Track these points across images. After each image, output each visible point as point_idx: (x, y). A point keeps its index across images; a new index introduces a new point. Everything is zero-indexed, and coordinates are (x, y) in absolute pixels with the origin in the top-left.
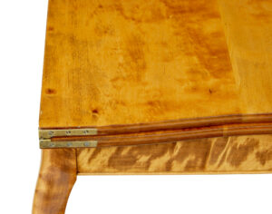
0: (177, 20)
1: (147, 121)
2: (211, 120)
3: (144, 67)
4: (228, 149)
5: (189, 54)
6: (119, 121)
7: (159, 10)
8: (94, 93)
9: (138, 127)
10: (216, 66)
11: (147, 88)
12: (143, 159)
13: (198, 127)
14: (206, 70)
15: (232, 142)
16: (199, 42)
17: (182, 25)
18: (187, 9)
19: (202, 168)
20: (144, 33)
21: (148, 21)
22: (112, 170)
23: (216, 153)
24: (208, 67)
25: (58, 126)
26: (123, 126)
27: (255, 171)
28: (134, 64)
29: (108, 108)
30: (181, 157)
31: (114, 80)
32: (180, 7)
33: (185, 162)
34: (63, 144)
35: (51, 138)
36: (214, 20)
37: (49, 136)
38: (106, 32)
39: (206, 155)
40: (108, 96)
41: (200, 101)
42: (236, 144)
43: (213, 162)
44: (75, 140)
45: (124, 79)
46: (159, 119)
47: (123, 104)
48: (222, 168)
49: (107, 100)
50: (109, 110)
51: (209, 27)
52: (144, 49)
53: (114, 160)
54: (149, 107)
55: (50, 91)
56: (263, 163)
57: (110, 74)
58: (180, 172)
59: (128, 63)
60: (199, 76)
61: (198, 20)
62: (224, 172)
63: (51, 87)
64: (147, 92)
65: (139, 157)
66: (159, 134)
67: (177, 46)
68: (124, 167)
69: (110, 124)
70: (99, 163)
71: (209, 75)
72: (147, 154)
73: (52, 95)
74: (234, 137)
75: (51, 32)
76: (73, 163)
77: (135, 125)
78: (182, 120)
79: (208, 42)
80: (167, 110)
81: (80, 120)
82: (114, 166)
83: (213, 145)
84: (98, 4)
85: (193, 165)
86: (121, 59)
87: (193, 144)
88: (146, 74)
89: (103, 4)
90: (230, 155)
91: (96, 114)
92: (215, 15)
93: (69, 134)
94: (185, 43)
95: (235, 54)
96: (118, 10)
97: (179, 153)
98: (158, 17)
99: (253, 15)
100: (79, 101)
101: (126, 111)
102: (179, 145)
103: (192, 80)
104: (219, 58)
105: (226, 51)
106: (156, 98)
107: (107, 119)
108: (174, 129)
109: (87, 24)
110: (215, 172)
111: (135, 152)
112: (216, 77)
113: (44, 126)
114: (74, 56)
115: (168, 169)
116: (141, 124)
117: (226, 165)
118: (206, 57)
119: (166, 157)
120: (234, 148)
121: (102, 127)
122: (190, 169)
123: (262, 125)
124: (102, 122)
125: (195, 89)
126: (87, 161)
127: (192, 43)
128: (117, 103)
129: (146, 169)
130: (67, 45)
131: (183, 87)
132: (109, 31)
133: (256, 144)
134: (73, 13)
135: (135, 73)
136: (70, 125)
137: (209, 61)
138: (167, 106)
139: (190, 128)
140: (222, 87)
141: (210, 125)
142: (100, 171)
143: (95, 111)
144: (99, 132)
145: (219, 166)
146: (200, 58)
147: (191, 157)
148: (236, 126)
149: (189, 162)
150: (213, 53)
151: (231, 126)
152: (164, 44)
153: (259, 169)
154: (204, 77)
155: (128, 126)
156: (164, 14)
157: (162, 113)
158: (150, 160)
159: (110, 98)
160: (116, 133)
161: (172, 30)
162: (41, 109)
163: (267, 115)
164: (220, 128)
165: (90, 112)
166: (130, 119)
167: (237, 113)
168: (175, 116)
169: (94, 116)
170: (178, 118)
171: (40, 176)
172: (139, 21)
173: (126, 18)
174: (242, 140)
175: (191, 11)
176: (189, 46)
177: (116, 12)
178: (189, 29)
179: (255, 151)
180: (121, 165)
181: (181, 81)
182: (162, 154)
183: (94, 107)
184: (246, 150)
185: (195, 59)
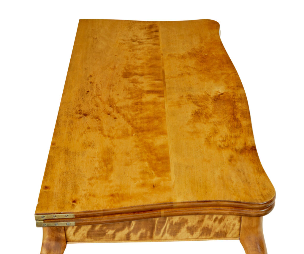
0: (138, 136)
1: (108, 208)
2: (152, 207)
3: (111, 170)
4: (167, 225)
5: (143, 160)
6: (89, 208)
7: (127, 130)
8: (75, 188)
9: (102, 212)
10: (160, 168)
11: (111, 184)
12: (110, 232)
13: (144, 211)
14: (153, 172)
15: (169, 220)
16: (151, 152)
17: (141, 140)
18: (145, 129)
19: (151, 238)
20: (115, 146)
21: (119, 138)
22: (90, 239)
23: (159, 227)
24: (155, 169)
25: (48, 212)
26: (92, 212)
27: (187, 239)
28: (105, 168)
29: (83, 199)
30: (136, 231)
31: (90, 179)
32: (141, 128)
33: (139, 234)
34: (52, 224)
35: (44, 220)
36: (162, 136)
37: (42, 219)
38: (89, 146)
39: (153, 229)
40: (84, 190)
41: (146, 193)
42: (173, 222)
43: (158, 233)
44: (60, 221)
45: (97, 178)
46: (116, 206)
47: (94, 196)
48: (164, 237)
49: (83, 193)
50: (84, 201)
51: (159, 141)
52: (113, 157)
53: (90, 233)
54: (111, 198)
55: (46, 188)
56: (192, 234)
57: (88, 175)
58: (136, 241)
59: (101, 167)
60: (147, 176)
61: (152, 137)
62: (166, 240)
63: (47, 185)
64: (111, 187)
65: (107, 231)
66: (117, 216)
67: (136, 154)
68: (98, 238)
69: (83, 210)
70: (81, 235)
71: (154, 175)
72: (113, 229)
73: (47, 190)
74: (170, 217)
75: (53, 146)
76: (63, 235)
77: (100, 211)
78: (131, 207)
79: (156, 152)
80: (123, 200)
81: (63, 208)
82: (91, 237)
83: (156, 222)
84: (87, 126)
85: (144, 235)
86: (97, 165)
87: (143, 222)
88: (113, 174)
89: (90, 126)
90: (169, 229)
91: (75, 204)
92: (164, 133)
93: (56, 218)
94: (141, 153)
95: (173, 160)
96: (99, 130)
97: (134, 228)
98: (126, 134)
99: (189, 132)
100: (64, 194)
101: (95, 201)
102: (133, 223)
103: (142, 179)
104: (163, 162)
105: (167, 158)
106: (116, 192)
107: (81, 207)
108: (127, 213)
109: (78, 140)
110: (160, 240)
111: (105, 228)
112: (159, 176)
113: (39, 212)
114: (66, 162)
115: (128, 238)
116: (104, 210)
117: (167, 235)
118: (154, 162)
119: (126, 231)
120: (171, 224)
121: (78, 213)
122: (142, 238)
123: (187, 209)
124: (78, 209)
125: (143, 185)
126: (72, 234)
127: (145, 152)
128: (90, 195)
129: (113, 238)
130: (62, 155)
131: (136, 183)
132: (92, 145)
133: (186, 221)
134: (69, 133)
135: (105, 174)
136: (56, 212)
137: (155, 164)
138: (123, 197)
139: (139, 212)
140: (162, 183)
141: (151, 210)
142: (82, 241)
143: (74, 202)
144: (75, 216)
145: (162, 236)
146: (150, 163)
147: (143, 231)
148: (170, 210)
149: (142, 234)
150: (159, 160)
151: (166, 210)
152: (127, 154)
153: (190, 237)
154: (151, 176)
155: (95, 211)
156: (130, 133)
157: (119, 202)
158: (115, 233)
159: (85, 192)
160: (87, 216)
161: (134, 144)
162: (39, 201)
163: (190, 202)
164: (159, 211)
165: (71, 202)
166: (97, 206)
167: (170, 202)
168: (127, 204)
169: (73, 205)
170: (129, 206)
171: (43, 244)
172: (113, 138)
173: (105, 136)
174: (176, 219)
175: (148, 130)
176: (144, 154)
177: (98, 132)
178: (145, 143)
179: (186, 226)
180: (96, 236)
181: (135, 179)
182: (123, 228)
183: (74, 198)
184: (180, 225)
185: (146, 164)
